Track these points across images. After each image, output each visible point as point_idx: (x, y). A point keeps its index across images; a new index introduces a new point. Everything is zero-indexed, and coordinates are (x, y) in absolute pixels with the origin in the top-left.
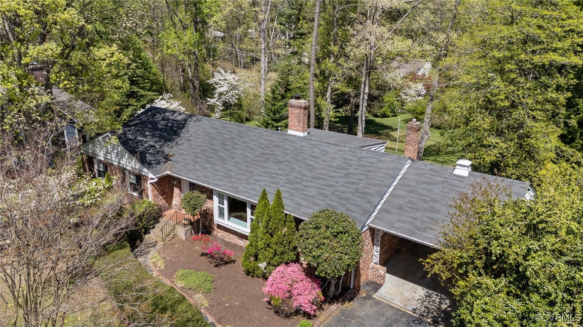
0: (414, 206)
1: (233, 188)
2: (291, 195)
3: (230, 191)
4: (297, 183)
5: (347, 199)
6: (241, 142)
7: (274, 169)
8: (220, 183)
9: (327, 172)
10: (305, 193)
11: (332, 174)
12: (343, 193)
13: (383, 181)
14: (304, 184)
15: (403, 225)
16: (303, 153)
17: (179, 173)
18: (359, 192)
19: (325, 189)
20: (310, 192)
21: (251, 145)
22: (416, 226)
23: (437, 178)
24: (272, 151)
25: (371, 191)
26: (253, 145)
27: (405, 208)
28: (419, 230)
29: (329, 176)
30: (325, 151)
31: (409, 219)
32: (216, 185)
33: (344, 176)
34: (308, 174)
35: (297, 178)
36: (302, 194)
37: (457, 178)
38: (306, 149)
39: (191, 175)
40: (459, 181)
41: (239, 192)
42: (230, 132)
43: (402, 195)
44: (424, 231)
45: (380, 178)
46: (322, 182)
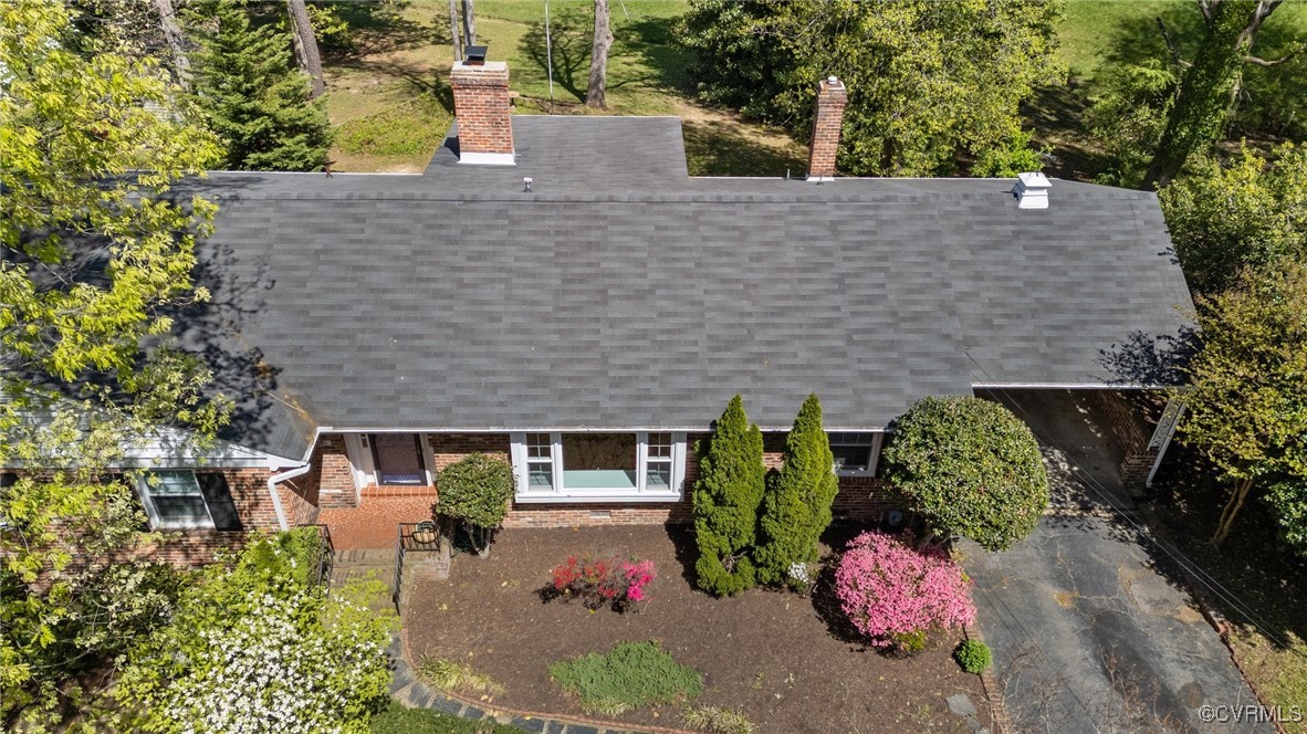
0: (1008, 311)
1: (582, 410)
2: (756, 377)
3: (587, 424)
4: (740, 342)
5: (892, 345)
6: (470, 259)
7: (648, 320)
8: (530, 407)
9: (787, 287)
10: (783, 361)
11: (805, 289)
12: (871, 331)
13: (929, 275)
14: (761, 336)
15: (1019, 361)
16: (683, 249)
17: (361, 417)
18: (903, 320)
19: (823, 337)
20: (795, 355)
21: (510, 262)
22: (1044, 356)
23: (998, 228)
24: (591, 265)
25: (926, 308)
26: (516, 259)
27: (996, 321)
28: (1055, 361)
29: (803, 297)
30: (735, 228)
31: (1022, 344)
32: (525, 416)
33: (836, 286)
34: (746, 305)
35: (731, 326)
36: (781, 367)
37: (1034, 218)
38: (679, 234)
39: (407, 412)
40: (1041, 223)
41: (612, 416)
42: (394, 232)
43: (967, 290)
44: (1066, 361)
45: (918, 269)
46: (797, 318)
